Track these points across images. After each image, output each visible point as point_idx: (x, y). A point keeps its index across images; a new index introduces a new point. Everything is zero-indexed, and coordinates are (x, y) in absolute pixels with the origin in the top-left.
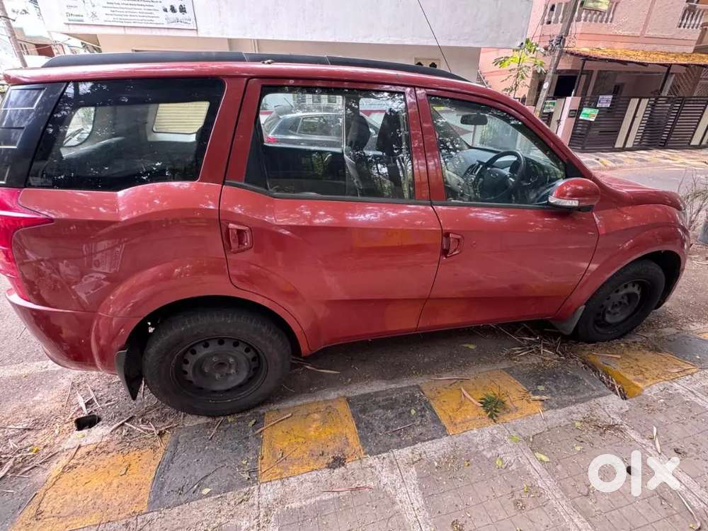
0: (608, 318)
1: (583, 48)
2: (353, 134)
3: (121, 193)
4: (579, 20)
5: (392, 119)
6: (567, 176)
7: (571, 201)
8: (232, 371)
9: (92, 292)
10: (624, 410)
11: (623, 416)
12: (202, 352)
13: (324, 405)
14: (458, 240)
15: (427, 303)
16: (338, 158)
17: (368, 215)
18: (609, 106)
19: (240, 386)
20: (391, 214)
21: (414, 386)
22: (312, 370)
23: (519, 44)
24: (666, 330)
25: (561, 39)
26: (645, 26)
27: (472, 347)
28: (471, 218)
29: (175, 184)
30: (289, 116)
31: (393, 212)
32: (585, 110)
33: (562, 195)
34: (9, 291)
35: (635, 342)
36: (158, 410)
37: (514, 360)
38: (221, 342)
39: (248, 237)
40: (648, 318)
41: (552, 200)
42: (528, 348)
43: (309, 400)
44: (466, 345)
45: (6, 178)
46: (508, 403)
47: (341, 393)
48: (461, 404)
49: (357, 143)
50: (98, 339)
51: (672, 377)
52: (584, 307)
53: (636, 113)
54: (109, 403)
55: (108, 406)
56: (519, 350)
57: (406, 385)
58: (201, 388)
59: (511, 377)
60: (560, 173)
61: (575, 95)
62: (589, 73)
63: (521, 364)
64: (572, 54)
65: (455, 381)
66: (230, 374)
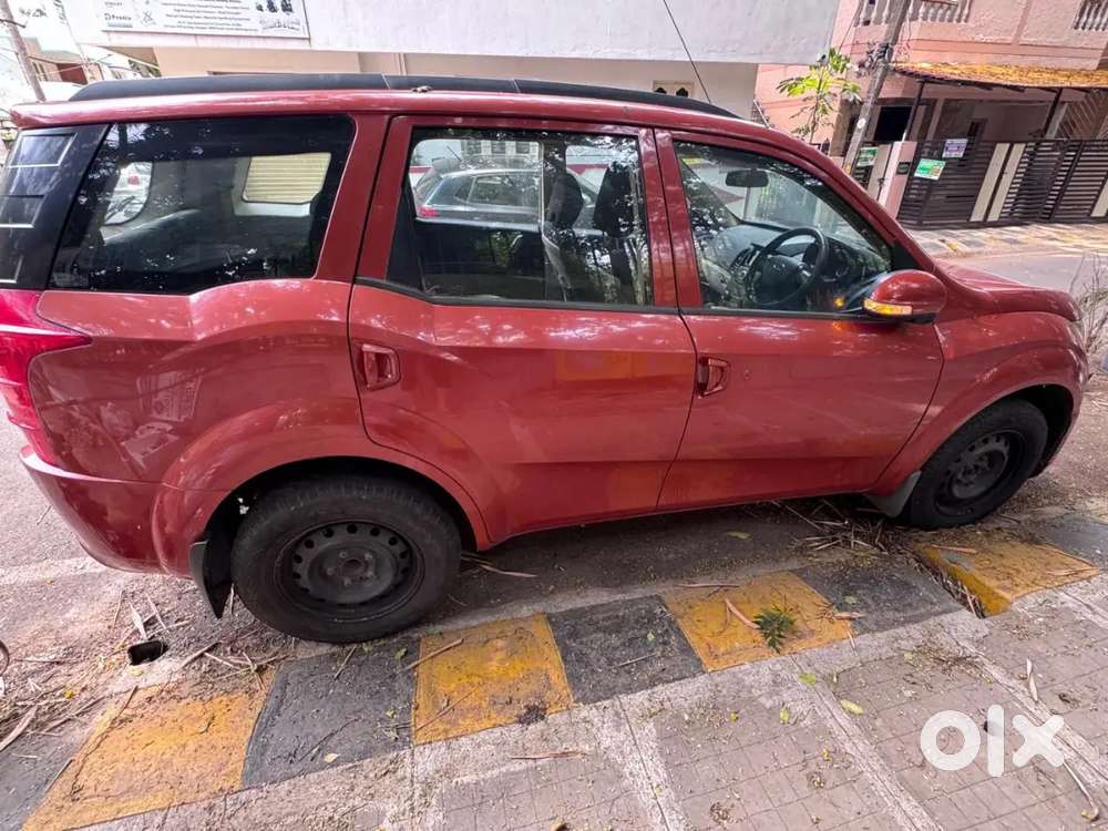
0: (957, 492)
1: (922, 63)
2: (556, 202)
3: (194, 298)
4: (914, 18)
5: (617, 179)
6: (893, 268)
7: (899, 307)
8: (370, 573)
9: (152, 451)
10: (980, 635)
11: (979, 643)
12: (324, 544)
13: (512, 626)
14: (722, 369)
15: (673, 467)
16: (532, 240)
17: (580, 330)
18: (961, 155)
19: (383, 597)
20: (616, 328)
21: (651, 597)
22: (494, 573)
23: (819, 57)
24: (1048, 509)
25: (886, 49)
26: (1021, 27)
27: (743, 536)
28: (741, 334)
29: (278, 283)
30: (455, 175)
31: (620, 326)
32: (924, 163)
33: (885, 297)
34: (25, 451)
35: (999, 529)
36: (255, 634)
37: (810, 556)
38: (352, 529)
39: (392, 365)
40: (1020, 491)
41: (871, 305)
42: (830, 537)
43: (489, 619)
44: (734, 534)
45: (17, 274)
46: (798, 623)
47: (538, 607)
48: (726, 624)
49: (562, 215)
50: (162, 525)
51: (1057, 584)
52: (919, 473)
53: (1006, 165)
54: (180, 623)
55: (178, 627)
56: (816, 541)
57: (641, 596)
58: (322, 600)
59: (804, 584)
60: (883, 262)
61: (907, 139)
62: (931, 104)
63: (820, 563)
64: (903, 73)
65: (715, 589)
66: (367, 578)
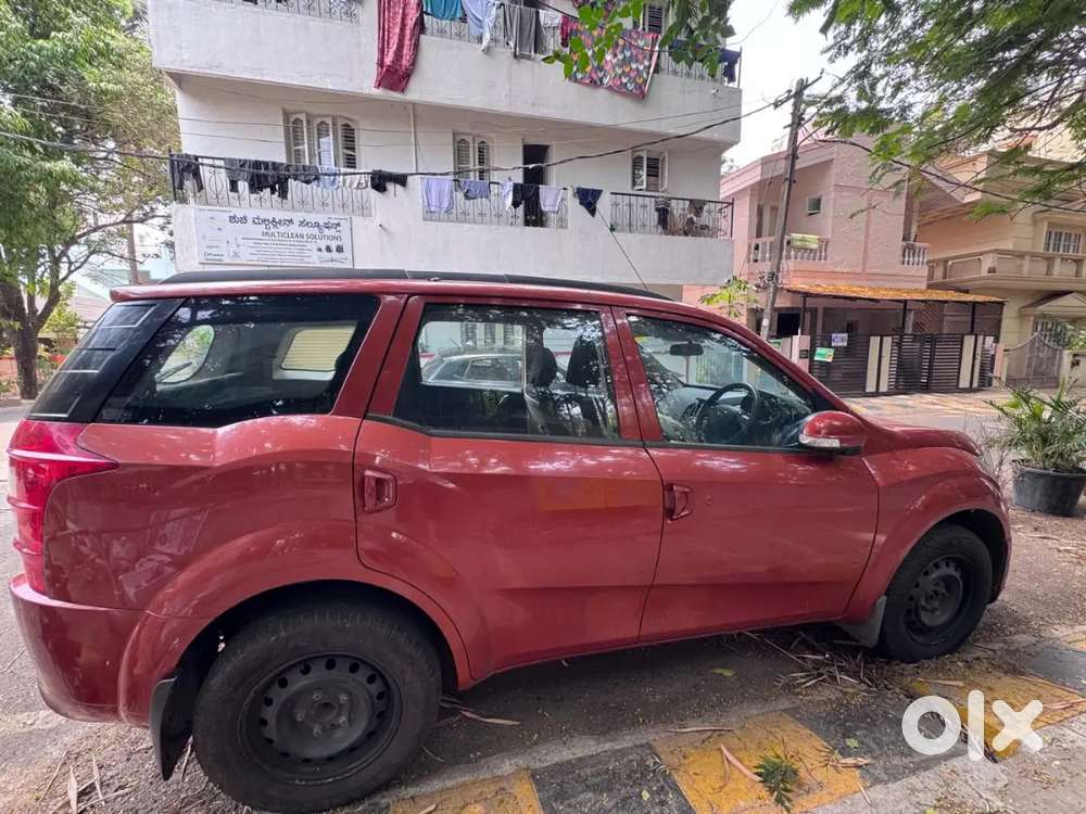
0: (926, 618)
1: (801, 285)
2: (536, 371)
4: (788, 257)
5: (583, 352)
6: (815, 410)
7: (830, 441)
8: (343, 719)
9: (145, 585)
10: (1000, 785)
11: (1002, 793)
12: (298, 682)
13: (493, 788)
14: (686, 493)
15: (651, 595)
16: (516, 401)
17: (556, 463)
18: (845, 344)
19: (352, 749)
20: (588, 462)
21: (642, 746)
22: (474, 720)
23: (726, 281)
24: (1016, 637)
25: (773, 276)
26: (864, 263)
27: (727, 673)
28: (696, 467)
29: (297, 420)
30: (455, 358)
31: (592, 459)
32: (820, 350)
33: (815, 432)
34: (17, 580)
35: (978, 659)
36: (203, 803)
37: (798, 694)
38: (331, 665)
39: (390, 491)
40: (984, 619)
41: (805, 439)
42: (815, 673)
43: (467, 778)
44: (718, 671)
45: (70, 411)
46: (802, 773)
47: (521, 761)
48: (726, 778)
50: (133, 662)
51: (1058, 719)
52: (884, 598)
53: (881, 355)
54: (120, 792)
55: (117, 797)
56: (802, 677)
57: (630, 745)
58: (286, 755)
59: (799, 725)
60: (809, 410)
61: (802, 334)
62: (814, 311)
63: (810, 701)
64: (789, 291)
65: (709, 733)
66: (339, 726)
